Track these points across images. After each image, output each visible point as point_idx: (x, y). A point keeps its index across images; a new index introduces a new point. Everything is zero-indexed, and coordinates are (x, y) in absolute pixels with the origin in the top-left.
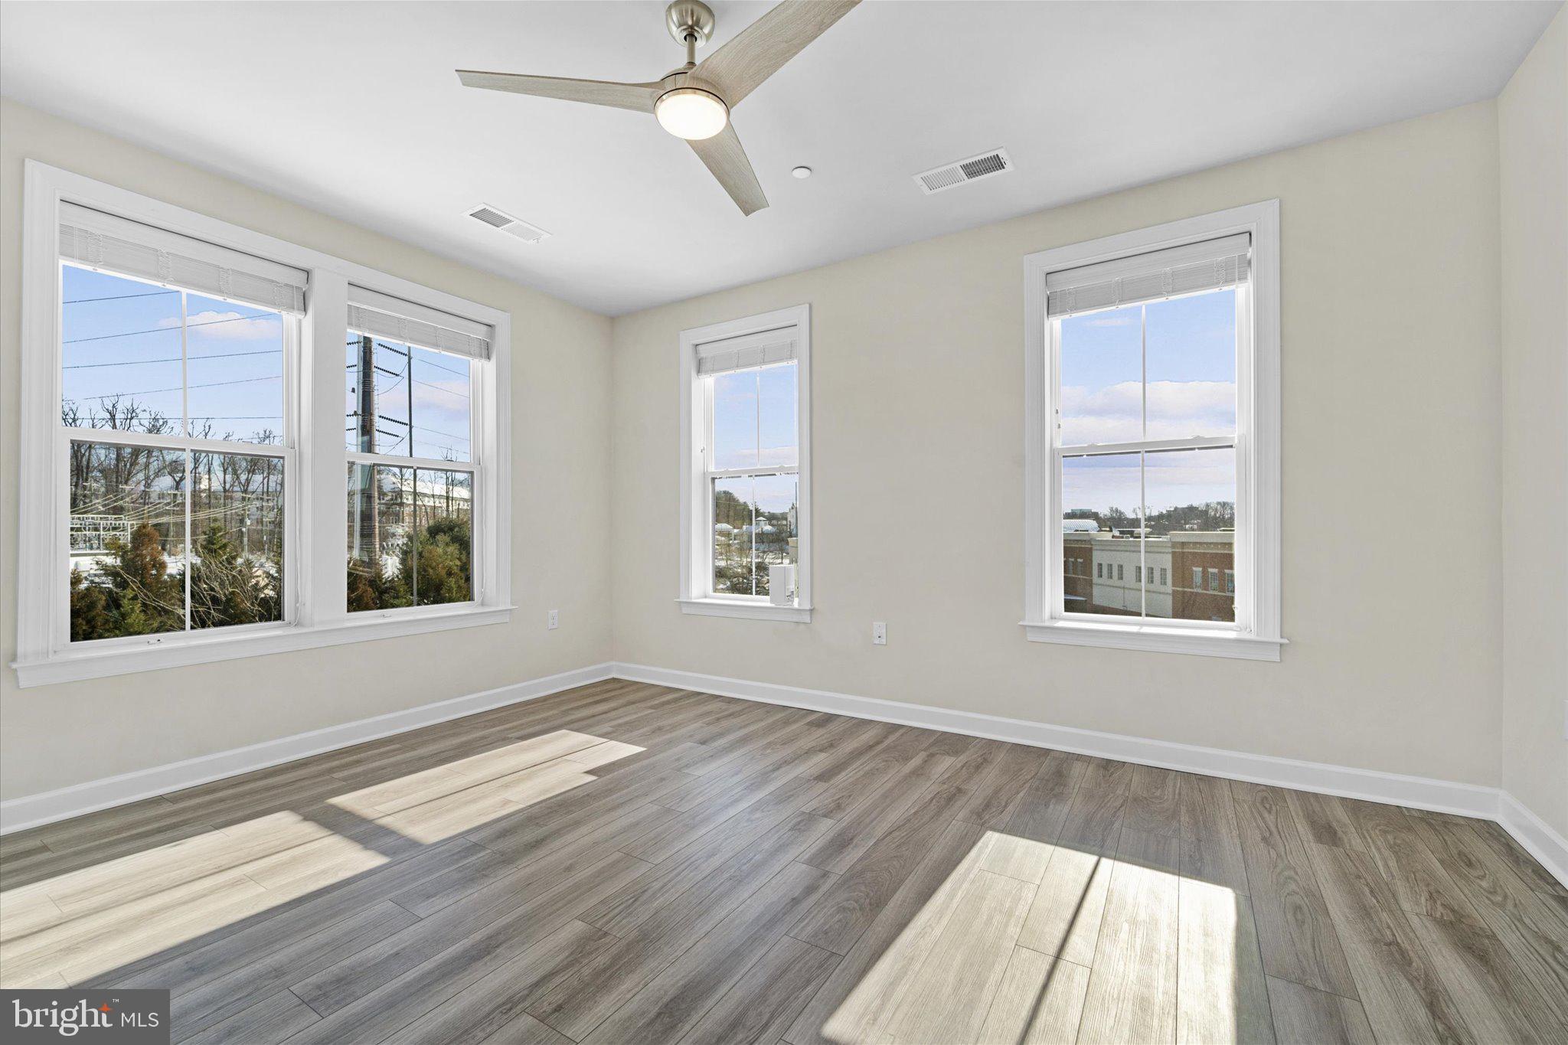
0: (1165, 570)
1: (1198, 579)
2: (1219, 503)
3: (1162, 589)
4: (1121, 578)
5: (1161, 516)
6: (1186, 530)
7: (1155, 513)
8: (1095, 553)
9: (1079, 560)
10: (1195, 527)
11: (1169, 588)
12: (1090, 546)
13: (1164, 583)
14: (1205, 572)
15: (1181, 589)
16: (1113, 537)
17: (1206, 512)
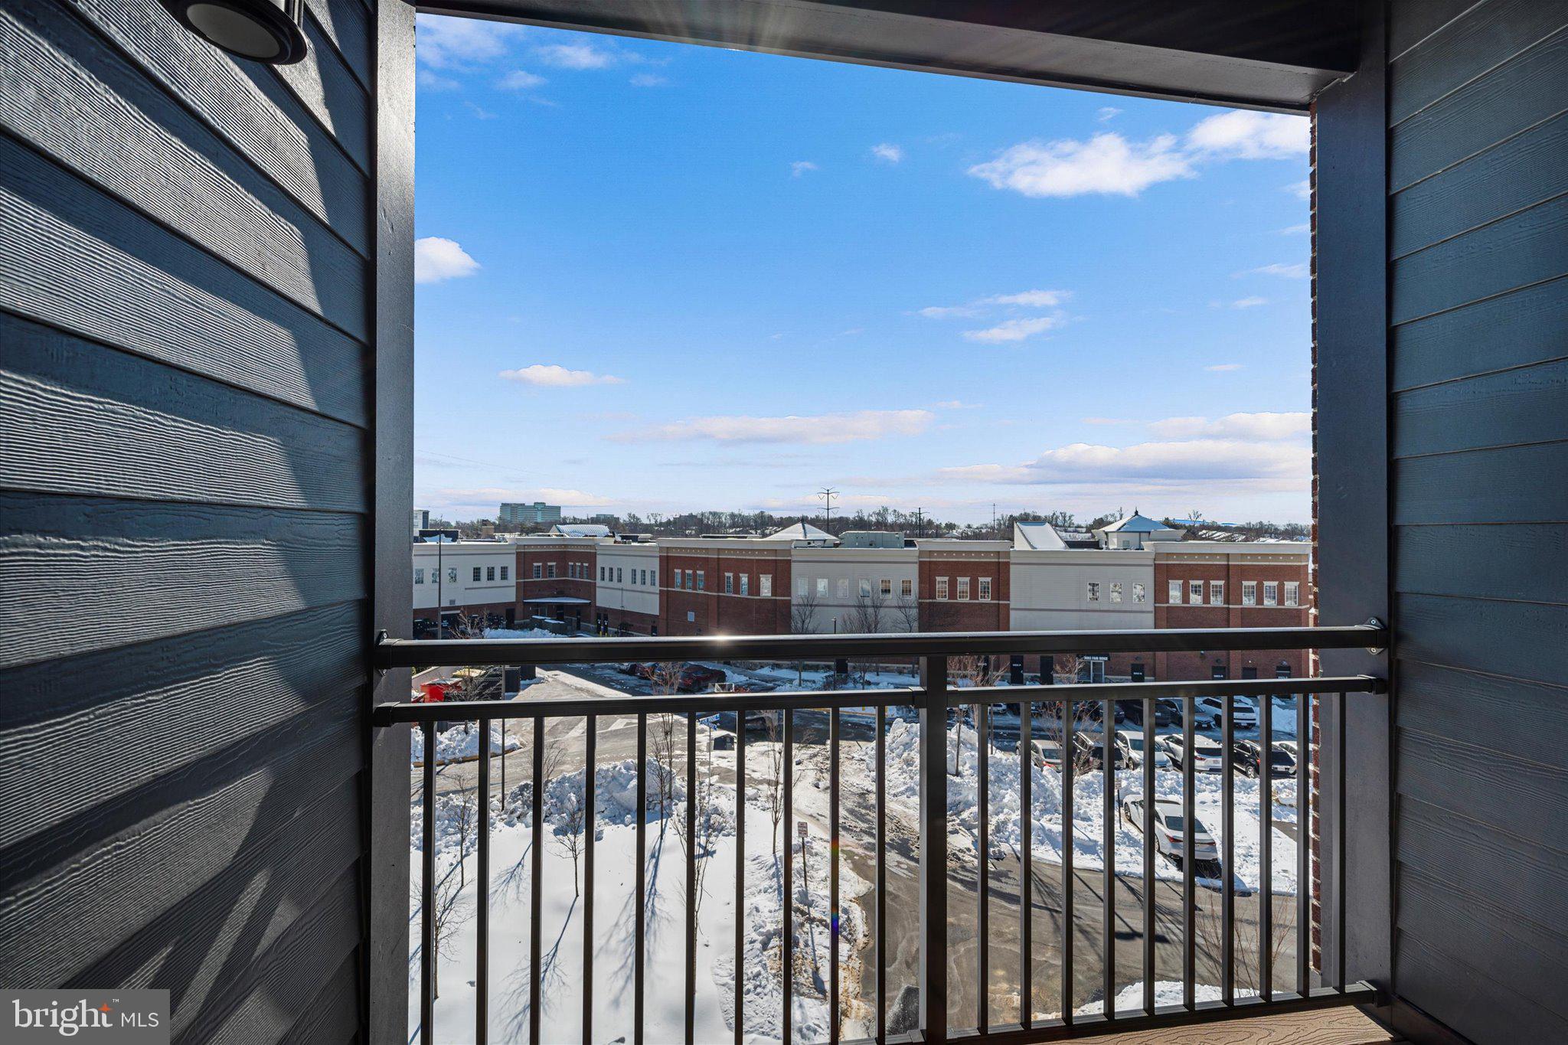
0: (654, 572)
1: (678, 580)
2: (710, 513)
3: (652, 589)
4: (620, 581)
5: (669, 522)
6: (686, 536)
7: (664, 520)
8: (599, 558)
9: (585, 564)
10: (693, 532)
11: (657, 588)
12: (594, 551)
13: (653, 584)
14: (683, 573)
15: (665, 589)
16: (615, 542)
17: (702, 520)
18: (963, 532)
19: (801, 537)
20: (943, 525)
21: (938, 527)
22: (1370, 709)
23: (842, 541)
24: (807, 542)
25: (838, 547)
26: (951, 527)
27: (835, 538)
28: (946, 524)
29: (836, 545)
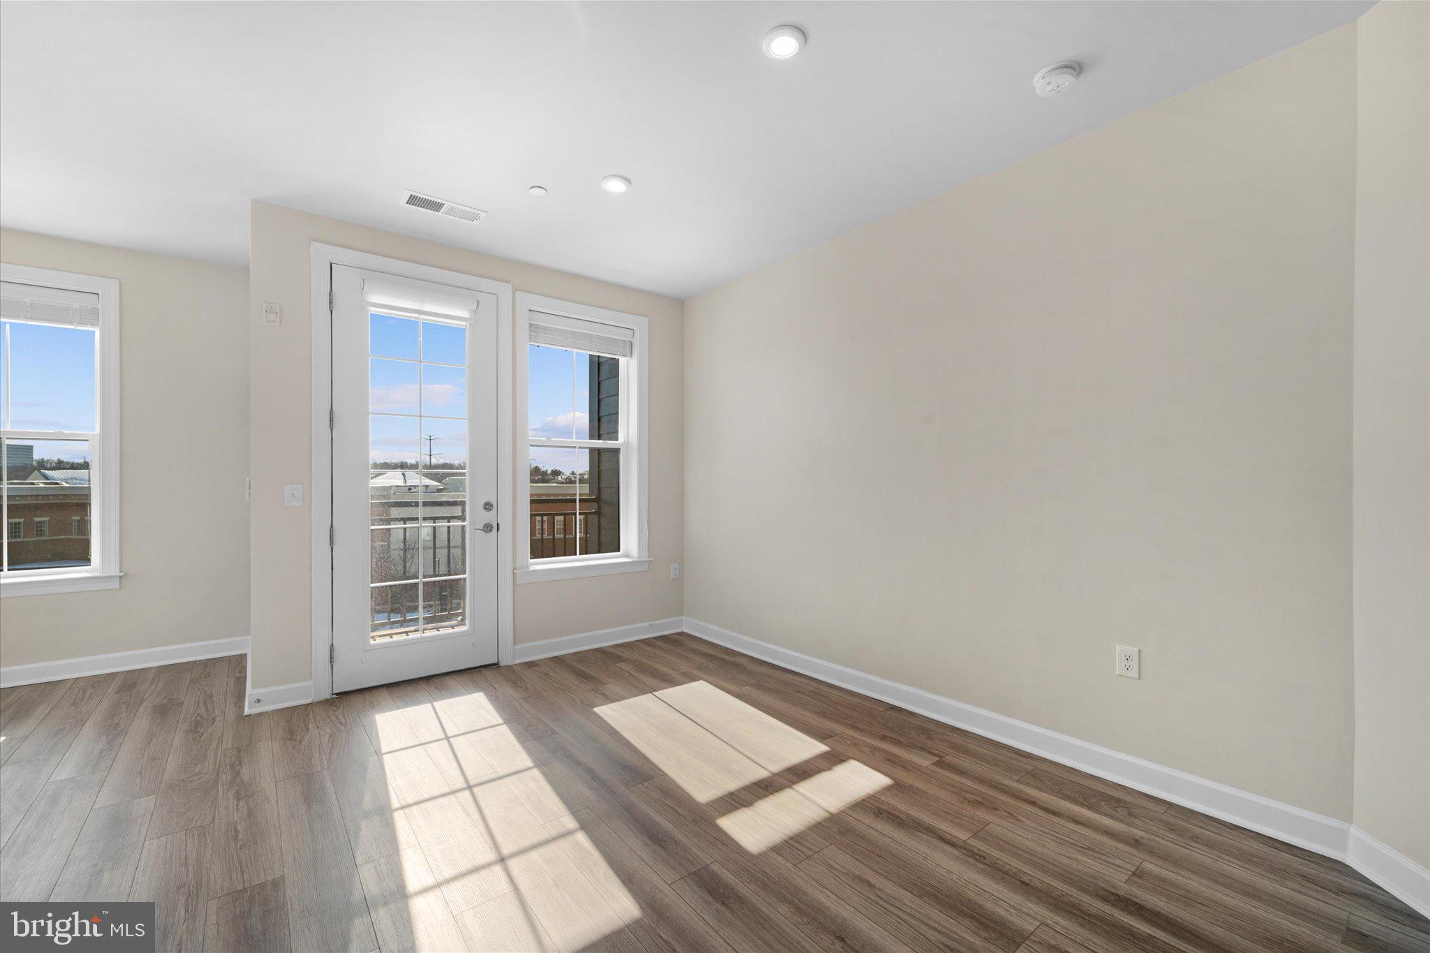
18: (567, 478)
19: (401, 483)
20: (549, 472)
21: (545, 473)
22: (594, 518)
23: (446, 487)
24: (407, 488)
25: (441, 492)
26: (556, 473)
27: (437, 484)
28: (552, 471)
29: (439, 491)
